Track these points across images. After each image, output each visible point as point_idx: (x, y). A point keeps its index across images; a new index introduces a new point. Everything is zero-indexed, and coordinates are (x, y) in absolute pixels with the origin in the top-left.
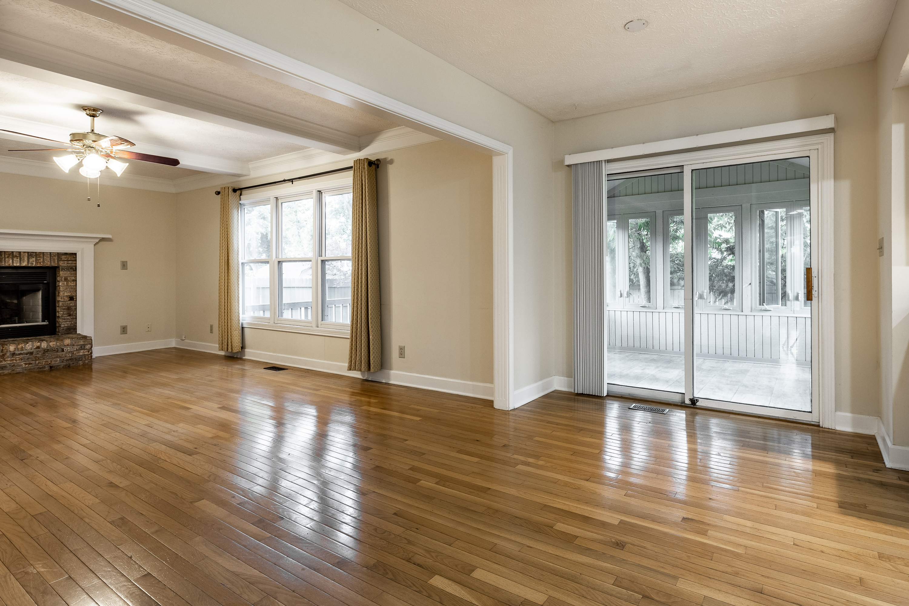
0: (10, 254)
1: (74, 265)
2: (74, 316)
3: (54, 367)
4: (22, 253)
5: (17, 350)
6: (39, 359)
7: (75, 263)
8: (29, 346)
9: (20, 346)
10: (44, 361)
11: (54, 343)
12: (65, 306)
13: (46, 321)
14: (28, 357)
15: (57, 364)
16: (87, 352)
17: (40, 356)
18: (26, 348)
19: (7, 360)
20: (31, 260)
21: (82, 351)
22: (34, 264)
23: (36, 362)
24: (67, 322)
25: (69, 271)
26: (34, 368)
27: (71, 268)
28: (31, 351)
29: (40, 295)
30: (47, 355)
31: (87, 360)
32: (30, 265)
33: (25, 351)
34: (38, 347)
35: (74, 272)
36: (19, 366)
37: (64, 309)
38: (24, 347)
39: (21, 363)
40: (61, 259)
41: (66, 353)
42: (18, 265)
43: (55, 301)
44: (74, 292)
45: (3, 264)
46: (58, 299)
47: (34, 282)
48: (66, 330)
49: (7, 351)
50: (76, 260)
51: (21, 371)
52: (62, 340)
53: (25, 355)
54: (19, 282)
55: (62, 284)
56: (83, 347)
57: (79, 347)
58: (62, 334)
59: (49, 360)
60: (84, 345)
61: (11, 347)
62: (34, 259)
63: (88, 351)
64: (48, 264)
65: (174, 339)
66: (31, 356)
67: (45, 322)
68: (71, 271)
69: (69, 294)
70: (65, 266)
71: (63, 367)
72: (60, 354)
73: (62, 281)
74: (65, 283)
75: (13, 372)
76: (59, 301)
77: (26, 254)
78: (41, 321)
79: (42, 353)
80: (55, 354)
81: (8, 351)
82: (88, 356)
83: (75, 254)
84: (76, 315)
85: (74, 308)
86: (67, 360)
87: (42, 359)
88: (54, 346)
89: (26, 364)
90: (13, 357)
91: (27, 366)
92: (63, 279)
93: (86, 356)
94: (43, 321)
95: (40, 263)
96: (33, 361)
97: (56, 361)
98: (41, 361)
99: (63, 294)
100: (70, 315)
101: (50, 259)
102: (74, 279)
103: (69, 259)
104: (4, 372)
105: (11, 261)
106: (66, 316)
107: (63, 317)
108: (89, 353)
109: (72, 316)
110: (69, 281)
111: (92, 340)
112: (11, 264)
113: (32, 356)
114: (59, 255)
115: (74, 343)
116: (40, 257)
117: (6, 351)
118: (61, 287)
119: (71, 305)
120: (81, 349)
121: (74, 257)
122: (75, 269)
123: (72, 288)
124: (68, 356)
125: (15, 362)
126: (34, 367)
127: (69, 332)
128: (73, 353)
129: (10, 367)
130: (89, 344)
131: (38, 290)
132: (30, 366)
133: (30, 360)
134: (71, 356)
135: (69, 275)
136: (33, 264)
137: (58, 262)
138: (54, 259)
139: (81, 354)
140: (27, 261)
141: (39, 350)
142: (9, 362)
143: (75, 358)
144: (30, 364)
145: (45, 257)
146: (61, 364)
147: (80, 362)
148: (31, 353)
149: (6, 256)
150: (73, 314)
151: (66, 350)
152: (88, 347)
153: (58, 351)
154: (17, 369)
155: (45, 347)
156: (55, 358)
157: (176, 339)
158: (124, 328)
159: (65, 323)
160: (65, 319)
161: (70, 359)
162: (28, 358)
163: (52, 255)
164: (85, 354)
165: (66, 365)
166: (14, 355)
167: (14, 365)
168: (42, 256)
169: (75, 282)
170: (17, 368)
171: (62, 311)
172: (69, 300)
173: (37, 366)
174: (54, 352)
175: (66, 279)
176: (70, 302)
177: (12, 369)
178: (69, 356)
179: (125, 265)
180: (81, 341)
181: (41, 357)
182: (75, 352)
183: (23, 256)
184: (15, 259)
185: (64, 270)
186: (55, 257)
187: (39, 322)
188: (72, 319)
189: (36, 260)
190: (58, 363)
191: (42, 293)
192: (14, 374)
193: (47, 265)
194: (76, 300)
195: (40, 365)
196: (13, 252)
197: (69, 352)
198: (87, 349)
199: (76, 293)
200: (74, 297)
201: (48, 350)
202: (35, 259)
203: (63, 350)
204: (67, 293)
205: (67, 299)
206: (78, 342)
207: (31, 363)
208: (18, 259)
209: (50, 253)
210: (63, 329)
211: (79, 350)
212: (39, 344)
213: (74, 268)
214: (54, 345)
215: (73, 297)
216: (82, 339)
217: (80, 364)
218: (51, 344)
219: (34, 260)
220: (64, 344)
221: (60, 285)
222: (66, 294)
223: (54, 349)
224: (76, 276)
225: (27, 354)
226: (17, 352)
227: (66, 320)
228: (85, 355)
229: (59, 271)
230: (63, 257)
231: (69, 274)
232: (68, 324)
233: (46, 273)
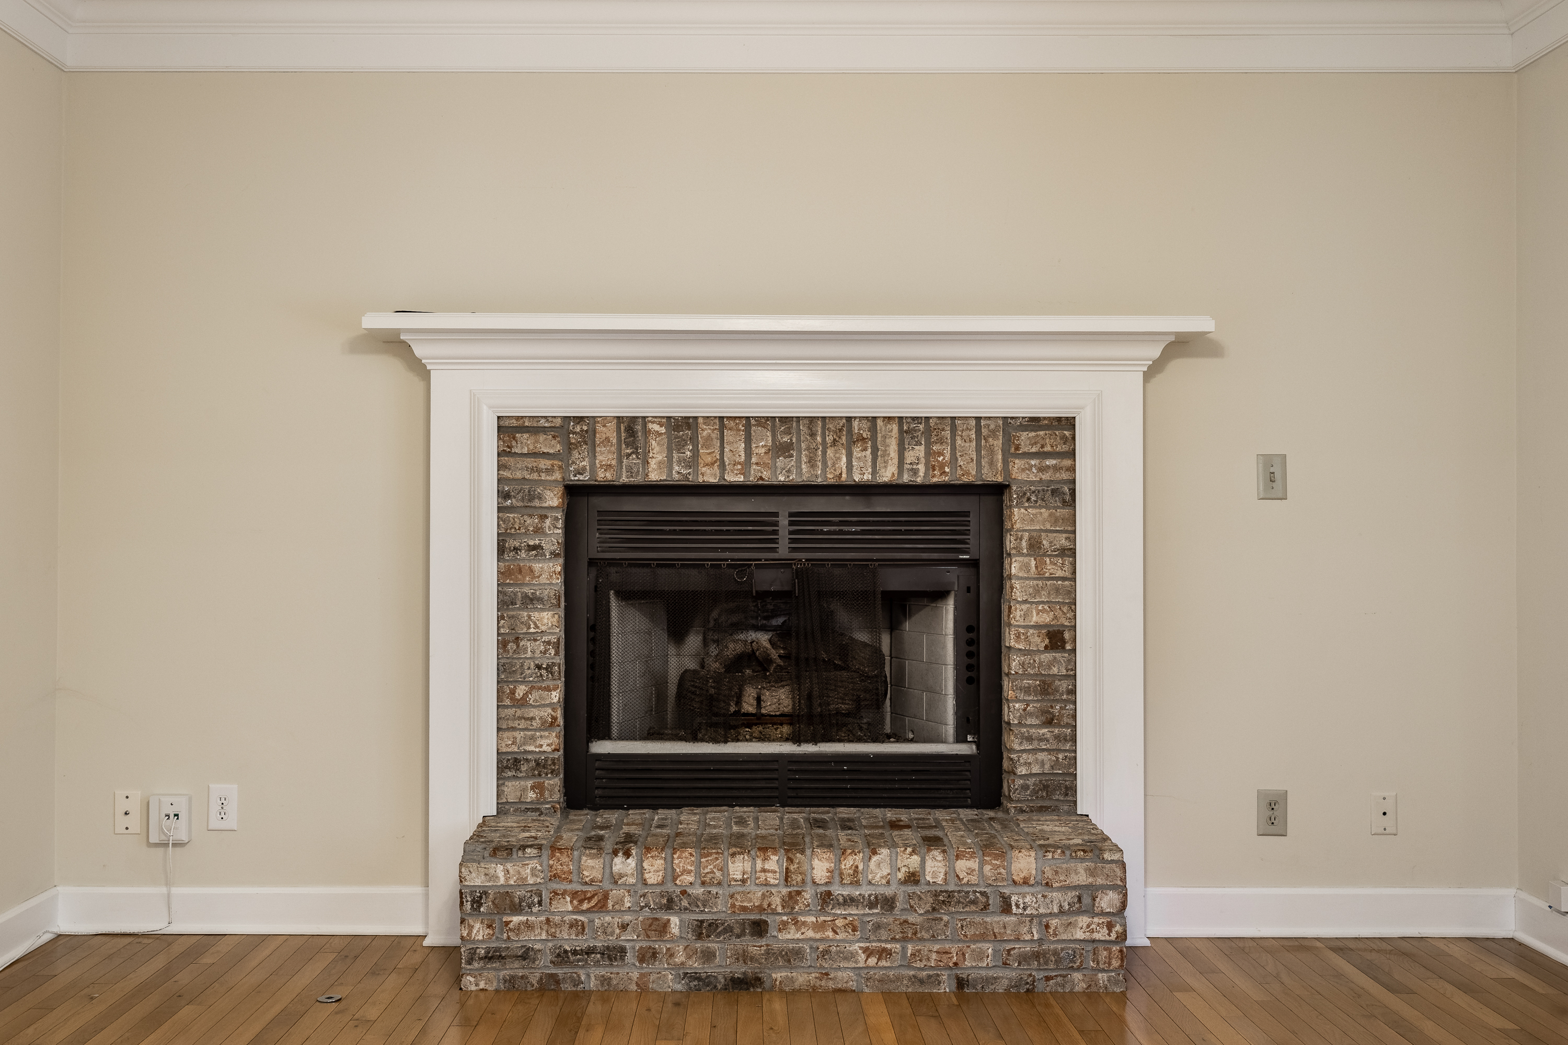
0: (840, 430)
1: (1065, 476)
2: (1067, 725)
3: (974, 987)
4: (880, 423)
5: (837, 879)
6: (915, 933)
7: (1068, 469)
8: (879, 865)
9: (848, 863)
10: (936, 947)
11: (973, 864)
12: (1030, 676)
13: (970, 738)
14: (875, 919)
15: (983, 973)
16: (1105, 930)
17: (919, 920)
18: (870, 877)
19: (804, 923)
20: (910, 456)
21: (1083, 920)
22: (921, 474)
23: (904, 949)
24: (1041, 756)
25: (1047, 508)
26: (898, 979)
27: (1054, 492)
28: (889, 892)
29: (948, 611)
30: (946, 918)
31: (1103, 971)
32: (906, 478)
33: (866, 891)
34: (913, 878)
35: (1065, 512)
36: (846, 959)
37: (1027, 690)
38: (861, 867)
39: (851, 942)
40: (1017, 448)
41: (1021, 923)
42: (865, 477)
43: (1001, 647)
44: (1065, 609)
45: (817, 476)
46: (1010, 639)
47: (925, 556)
48: (1035, 792)
49: (803, 881)
50: (1072, 454)
51: (852, 985)
52: (1002, 855)
53: (867, 911)
54: (876, 556)
55: (1020, 569)
56: (1086, 900)
57: (1071, 895)
58: (1022, 811)
59: (954, 948)
60: (1093, 891)
61: (816, 862)
62: (920, 451)
63: (1110, 926)
64: (968, 474)
65: (1512, 891)
66: (888, 919)
67: (965, 741)
68: (1056, 508)
69: (1046, 618)
70: (1032, 483)
71: (1007, 991)
72: (995, 920)
73: (1020, 554)
74: (1033, 563)
75: (823, 983)
76: (1009, 648)
77: (895, 427)
78: (951, 739)
79: (928, 907)
80: (978, 919)
81: (809, 880)
82: (1109, 950)
83: (1069, 423)
84: (1071, 721)
85: (1064, 685)
86: (1023, 959)
87: (926, 936)
88: (974, 879)
89: (869, 952)
90: (823, 911)
91: (872, 961)
92: (1024, 544)
93: (1101, 947)
94: (960, 738)
95: (942, 466)
96: (894, 940)
97: (981, 956)
98: (924, 947)
99: (1026, 616)
100: (1049, 722)
101: (978, 449)
102: (1066, 544)
103: (1048, 448)
104: (792, 980)
105: (844, 459)
106: (1034, 721)
107: (1026, 726)
108: (1113, 936)
109: (1059, 725)
110: (1045, 555)
111: (1123, 865)
112: (844, 476)
113: (891, 919)
114: (1011, 426)
115: (1049, 873)
116: (941, 441)
117: (799, 878)
118: (1017, 584)
119: (1055, 670)
120: (1080, 912)
121: (1065, 440)
122: (1068, 498)
123: (1057, 590)
124: (1028, 937)
125: (830, 934)
126: (896, 972)
127: (1047, 803)
128: (1047, 927)
129: (814, 956)
130: (1114, 887)
131: (939, 595)
132: (883, 963)
133: (884, 934)
134: (1040, 941)
135: (1048, 527)
136: (915, 472)
137: (1005, 462)
138: (991, 451)
139: (1080, 935)
140: (896, 461)
141: (917, 889)
142: (810, 934)
143: (1055, 953)
144: (883, 953)
145: (959, 442)
146: (999, 973)
147: (1077, 976)
148: (888, 903)
149: (829, 439)
150: (1061, 716)
151: (1017, 906)
152: (1107, 901)
153: (986, 906)
154: (840, 974)
155: (940, 880)
156: (975, 942)
157: (1523, 895)
158: (1272, 806)
159: (1031, 758)
160: (1030, 739)
161: (1036, 956)
162: (878, 927)
163: (985, 432)
164: (1096, 936)
165: (1019, 982)
166: (827, 904)
167: (826, 952)
168: (947, 433)
169: (1068, 560)
170: (839, 968)
171: (1022, 696)
172: (1046, 647)
173: (909, 967)
174: (973, 908)
175: (1035, 546)
176: (1047, 657)
177: (822, 967)
178: (1032, 940)
179: (1278, 476)
180: (1081, 867)
181: (922, 928)
182: (1054, 922)
183: (884, 437)
184: (857, 452)
185: (1029, 500)
186: (995, 437)
187: (942, 742)
188: (1057, 738)
189: (929, 453)
190: (987, 967)
191: (956, 609)
192: (826, 992)
193: (965, 479)
194: (1074, 650)
195: (918, 965)
196: (849, 419)
197: (1032, 917)
198: (1103, 914)
199: (1074, 611)
200: (1067, 635)
201: (950, 894)
202: (922, 448)
203: (1006, 908)
204: (1038, 613)
205: (1039, 642)
206: (1068, 872)
207: (888, 953)
208: (865, 449)
209: (978, 419)
210: (1025, 787)
211: (1070, 913)
212: (916, 858)
213: (1066, 489)
214: (970, 872)
215: (1062, 633)
216: (1082, 860)
217: (1074, 985)
218: (962, 866)
219: (922, 454)
220: (1009, 873)
221: (1013, 571)
222: (1035, 618)
223: (972, 897)
224: (1074, 532)
225: (872, 905)
226: (839, 891)
227: (1035, 745)
228: (1094, 941)
229: (1011, 507)
230: (1025, 439)
231: (1044, 521)
232: (1043, 764)
233: (967, 514)
